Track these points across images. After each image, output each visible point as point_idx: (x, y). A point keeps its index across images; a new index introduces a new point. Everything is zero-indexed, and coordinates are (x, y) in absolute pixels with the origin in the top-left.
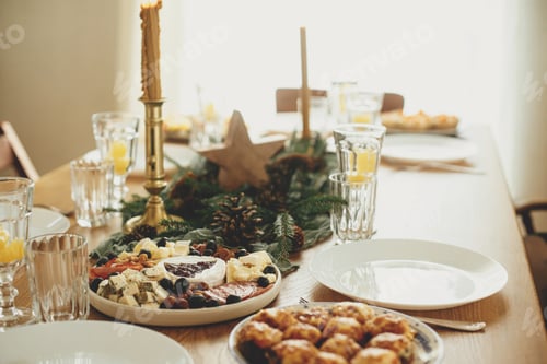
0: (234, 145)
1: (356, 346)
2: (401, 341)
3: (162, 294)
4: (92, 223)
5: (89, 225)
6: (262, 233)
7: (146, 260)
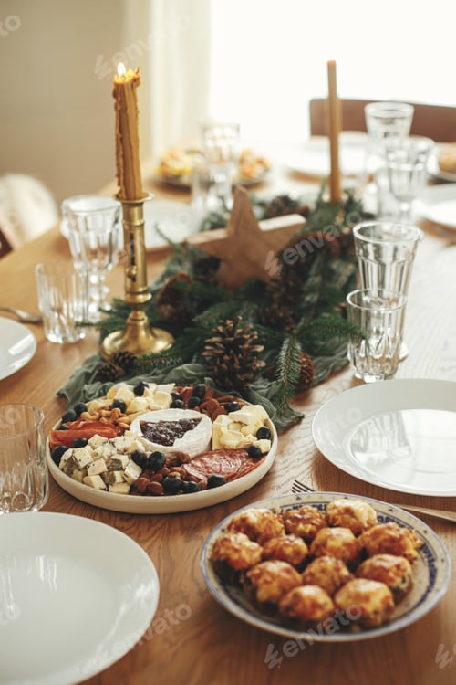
0: (237, 233)
1: (345, 572)
2: (398, 567)
3: (133, 472)
4: (64, 339)
5: (60, 341)
6: (263, 364)
7: (120, 417)
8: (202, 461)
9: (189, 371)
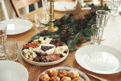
7: (38, 44)
8: (50, 56)
9: (57, 36)
